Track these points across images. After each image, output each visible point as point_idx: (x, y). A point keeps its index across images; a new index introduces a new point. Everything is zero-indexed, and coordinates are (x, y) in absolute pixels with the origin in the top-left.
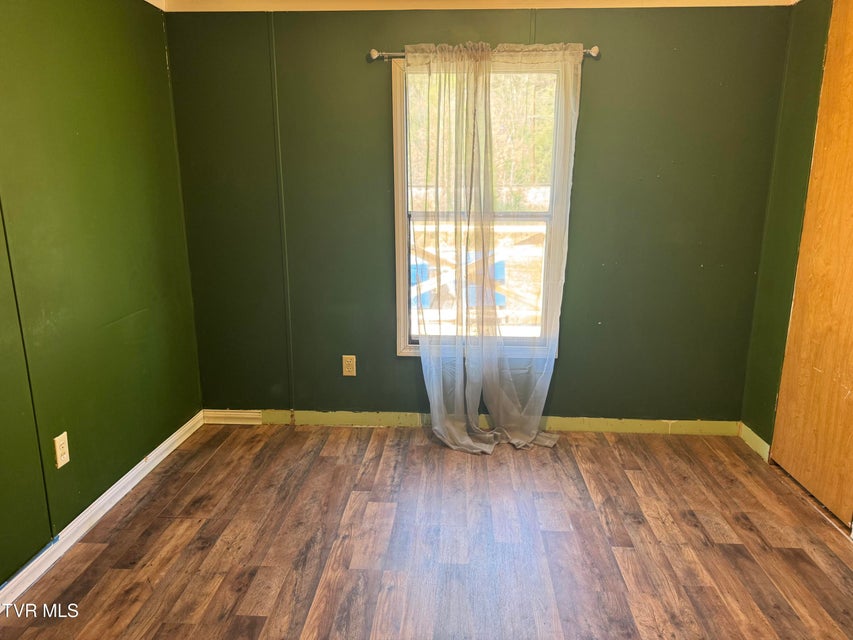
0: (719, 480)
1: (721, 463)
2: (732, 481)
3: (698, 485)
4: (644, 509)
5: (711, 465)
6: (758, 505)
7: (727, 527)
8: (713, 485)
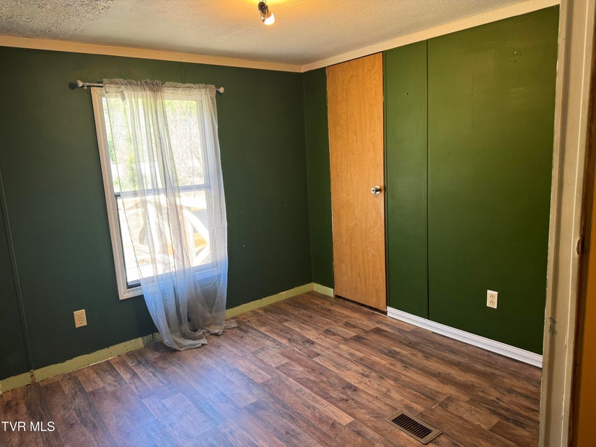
0: (324, 312)
1: (318, 304)
2: (329, 310)
3: (318, 317)
4: (308, 337)
5: (315, 307)
6: (347, 317)
7: (346, 330)
8: (324, 315)
